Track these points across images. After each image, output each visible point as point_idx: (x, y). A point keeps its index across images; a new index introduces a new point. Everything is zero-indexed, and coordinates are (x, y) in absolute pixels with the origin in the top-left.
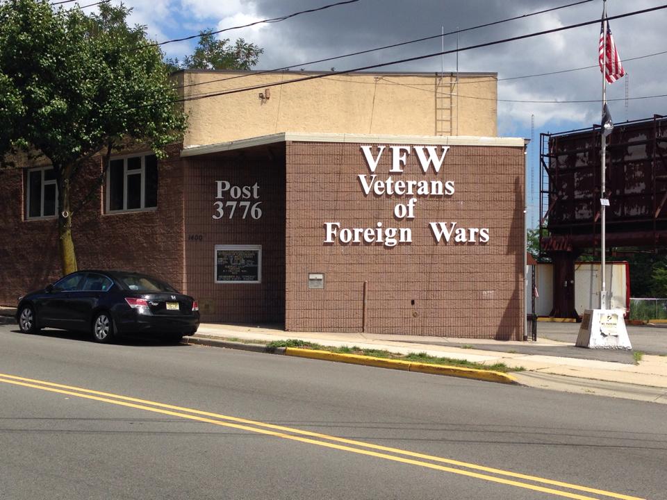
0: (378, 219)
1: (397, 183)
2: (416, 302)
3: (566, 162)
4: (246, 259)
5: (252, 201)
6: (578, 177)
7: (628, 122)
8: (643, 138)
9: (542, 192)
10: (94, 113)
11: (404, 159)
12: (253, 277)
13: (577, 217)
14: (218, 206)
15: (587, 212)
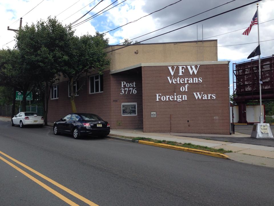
0: (175, 92)
1: (181, 79)
2: (189, 121)
3: (242, 72)
4: (132, 107)
5: (133, 88)
6: (246, 77)
7: (263, 58)
8: (268, 63)
9: (234, 82)
10: (79, 61)
11: (183, 70)
12: (135, 113)
13: (246, 90)
14: (122, 90)
15: (249, 88)
